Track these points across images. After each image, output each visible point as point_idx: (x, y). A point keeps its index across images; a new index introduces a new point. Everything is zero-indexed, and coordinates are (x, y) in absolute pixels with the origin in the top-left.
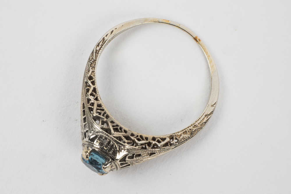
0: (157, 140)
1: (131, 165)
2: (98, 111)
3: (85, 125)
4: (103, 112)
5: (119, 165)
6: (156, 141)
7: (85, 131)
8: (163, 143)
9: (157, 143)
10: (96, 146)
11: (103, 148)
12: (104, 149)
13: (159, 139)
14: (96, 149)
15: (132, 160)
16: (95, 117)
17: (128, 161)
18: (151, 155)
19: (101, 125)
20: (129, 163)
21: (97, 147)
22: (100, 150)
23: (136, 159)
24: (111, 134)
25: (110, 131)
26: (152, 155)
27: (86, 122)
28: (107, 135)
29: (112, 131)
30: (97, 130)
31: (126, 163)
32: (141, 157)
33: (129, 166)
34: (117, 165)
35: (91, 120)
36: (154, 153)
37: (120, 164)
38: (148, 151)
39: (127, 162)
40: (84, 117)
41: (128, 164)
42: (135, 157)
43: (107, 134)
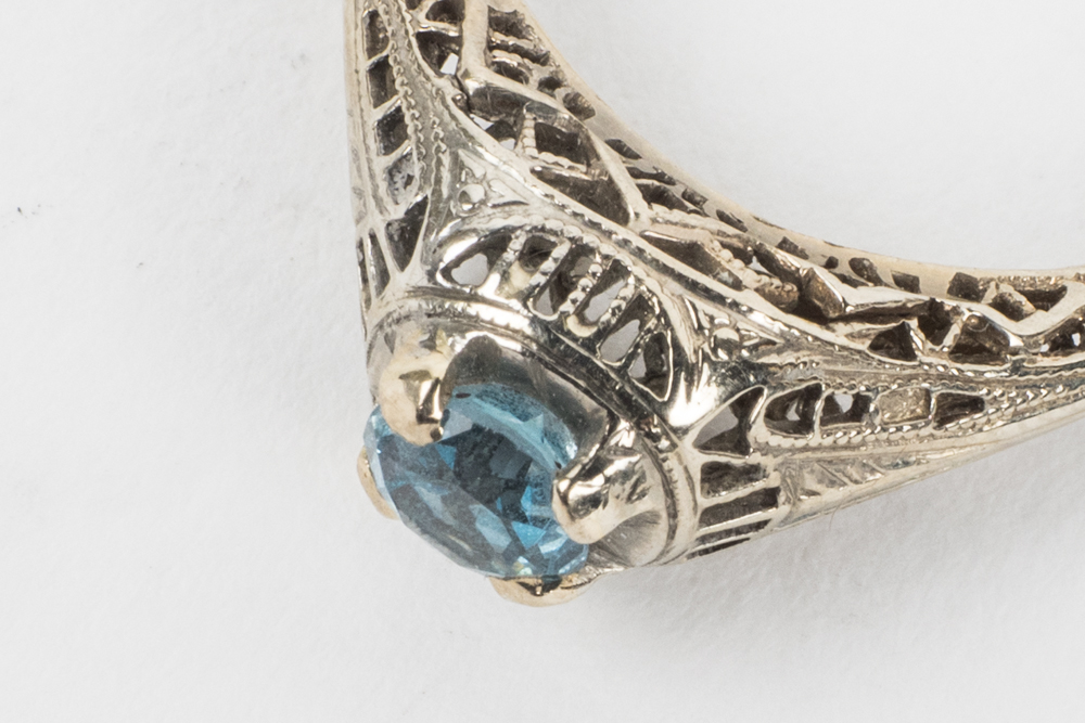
0: (991, 295)
1: (782, 498)
2: (502, 56)
3: (391, 172)
4: (538, 73)
5: (689, 478)
6: (991, 305)
7: (398, 212)
8: (1044, 321)
9: (998, 318)
10: (501, 318)
11: (559, 326)
12: (569, 334)
13: (1006, 288)
14: (501, 342)
15: (801, 443)
16: (475, 101)
17: (765, 449)
18: (950, 420)
19: (535, 152)
20: (773, 481)
21: (507, 327)
22: (534, 347)
23: (828, 441)
24: (620, 215)
25: (617, 196)
26: (958, 417)
27: (407, 147)
28: (594, 225)
29: (633, 199)
30: (501, 192)
31: (752, 472)
32: (872, 426)
33: (771, 513)
34: (678, 475)
35: (447, 117)
36: (976, 405)
37: (697, 476)
38: (927, 377)
39: (754, 458)
40: (379, 113)
41: (759, 485)
42: (823, 422)
43: (590, 214)
